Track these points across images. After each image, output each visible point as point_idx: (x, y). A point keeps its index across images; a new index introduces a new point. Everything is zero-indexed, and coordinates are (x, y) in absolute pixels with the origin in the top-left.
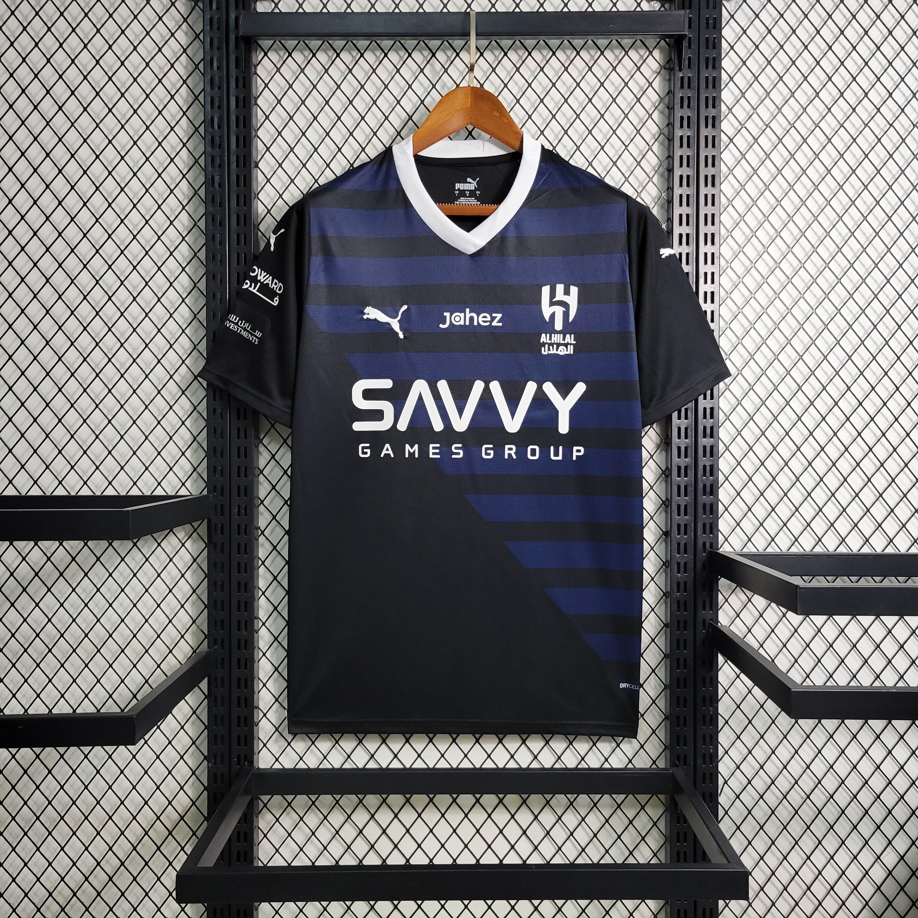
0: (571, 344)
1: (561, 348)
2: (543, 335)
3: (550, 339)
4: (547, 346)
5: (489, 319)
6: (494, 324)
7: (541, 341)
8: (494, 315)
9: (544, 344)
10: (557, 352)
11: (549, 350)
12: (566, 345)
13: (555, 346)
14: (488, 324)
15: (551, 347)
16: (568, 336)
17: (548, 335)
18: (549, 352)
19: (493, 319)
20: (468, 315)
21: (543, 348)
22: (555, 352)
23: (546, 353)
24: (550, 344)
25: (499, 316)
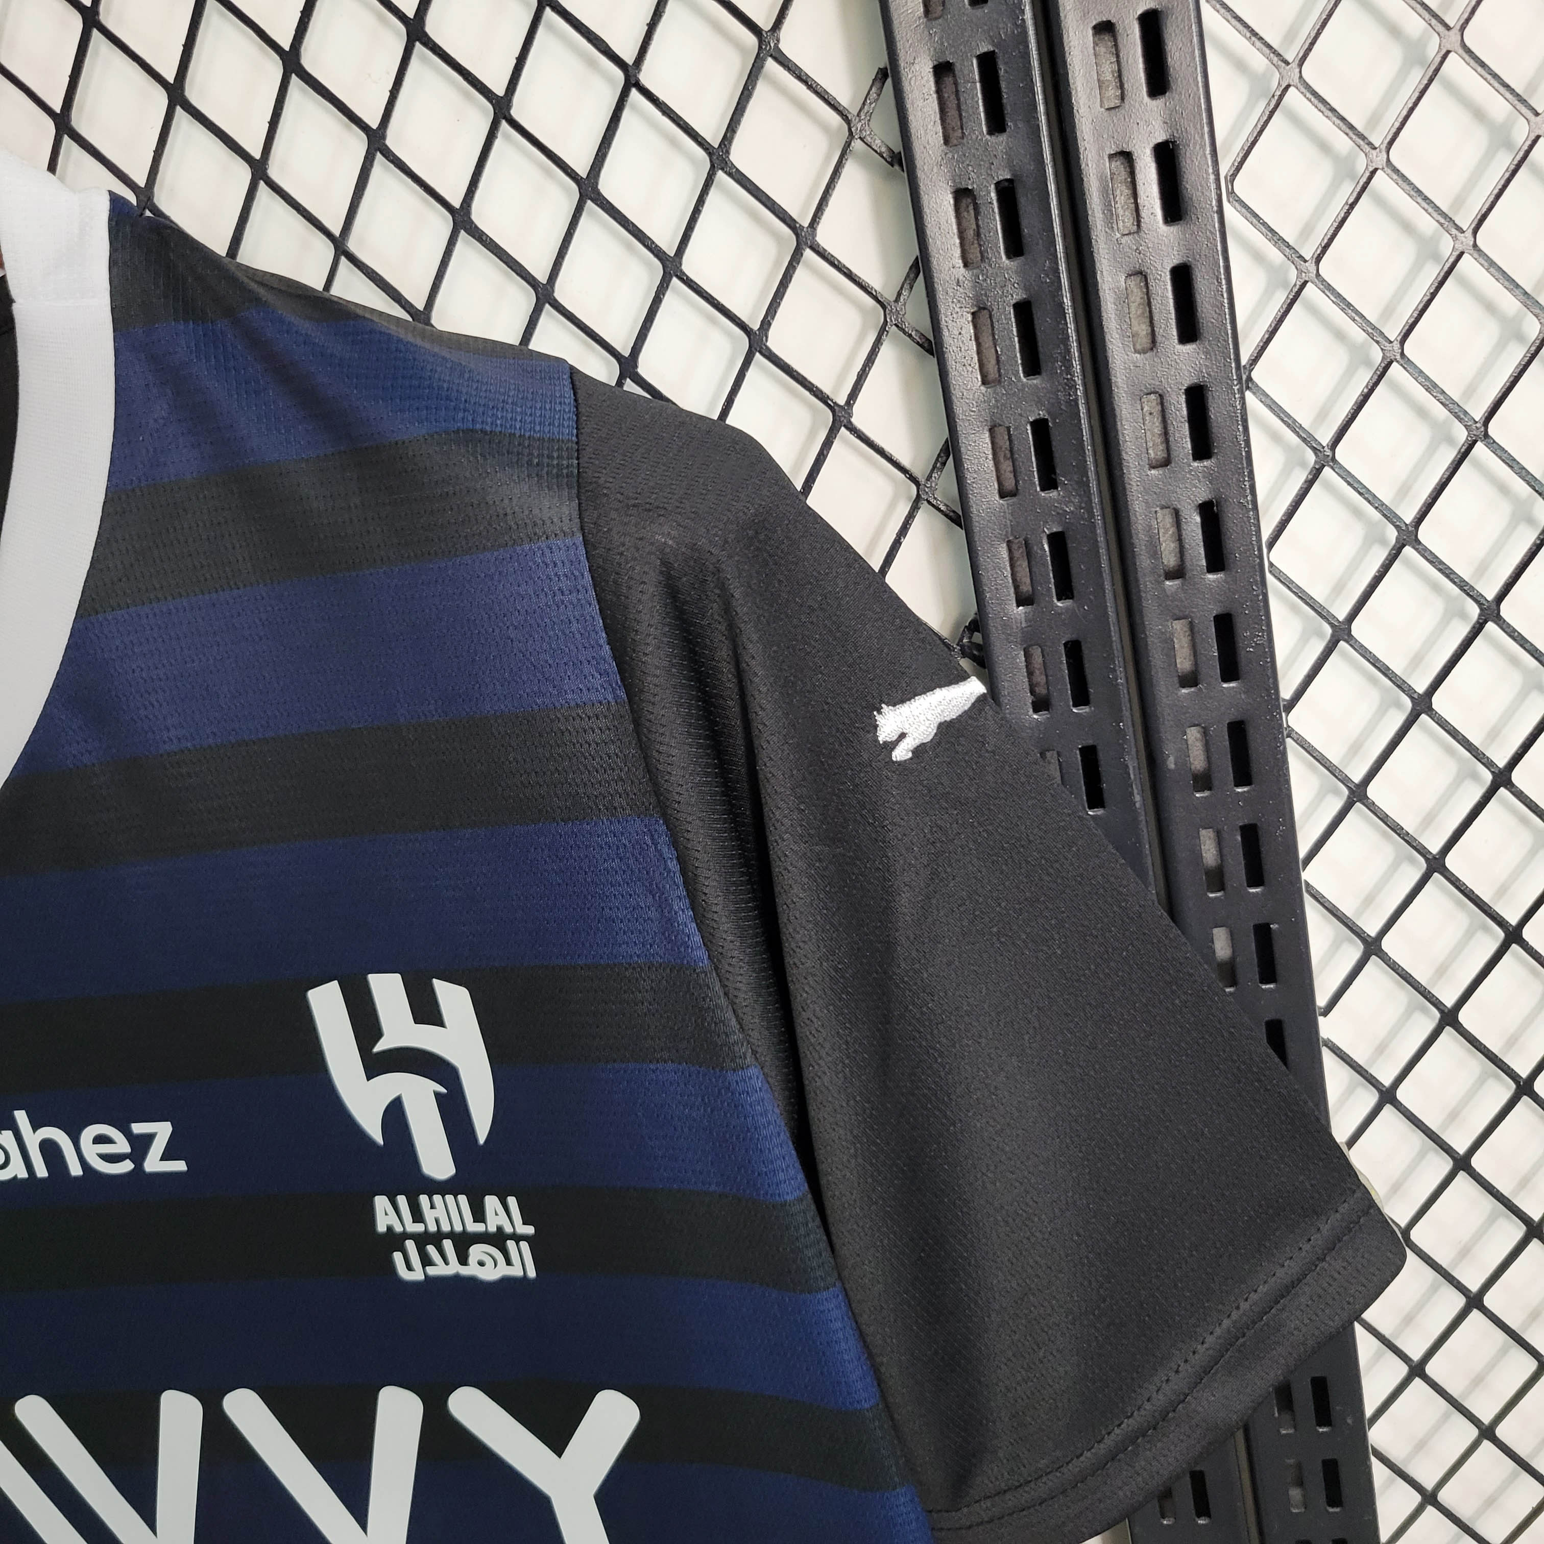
0: (518, 1238)
1: (477, 1251)
2: (381, 1203)
3: (418, 1217)
4: (410, 1245)
5: (122, 1146)
6: (154, 1163)
7: (381, 1228)
8: (138, 1128)
9: (395, 1240)
10: (464, 1271)
11: (426, 1261)
12: (498, 1239)
13: (448, 1244)
14: (126, 1166)
15: (431, 1249)
16: (491, 1202)
17: (402, 1200)
18: (431, 1271)
19: (141, 1145)
20: (33, 1139)
21: (398, 1257)
22: (453, 1268)
23: (417, 1275)
24: (422, 1240)
25: (162, 1131)
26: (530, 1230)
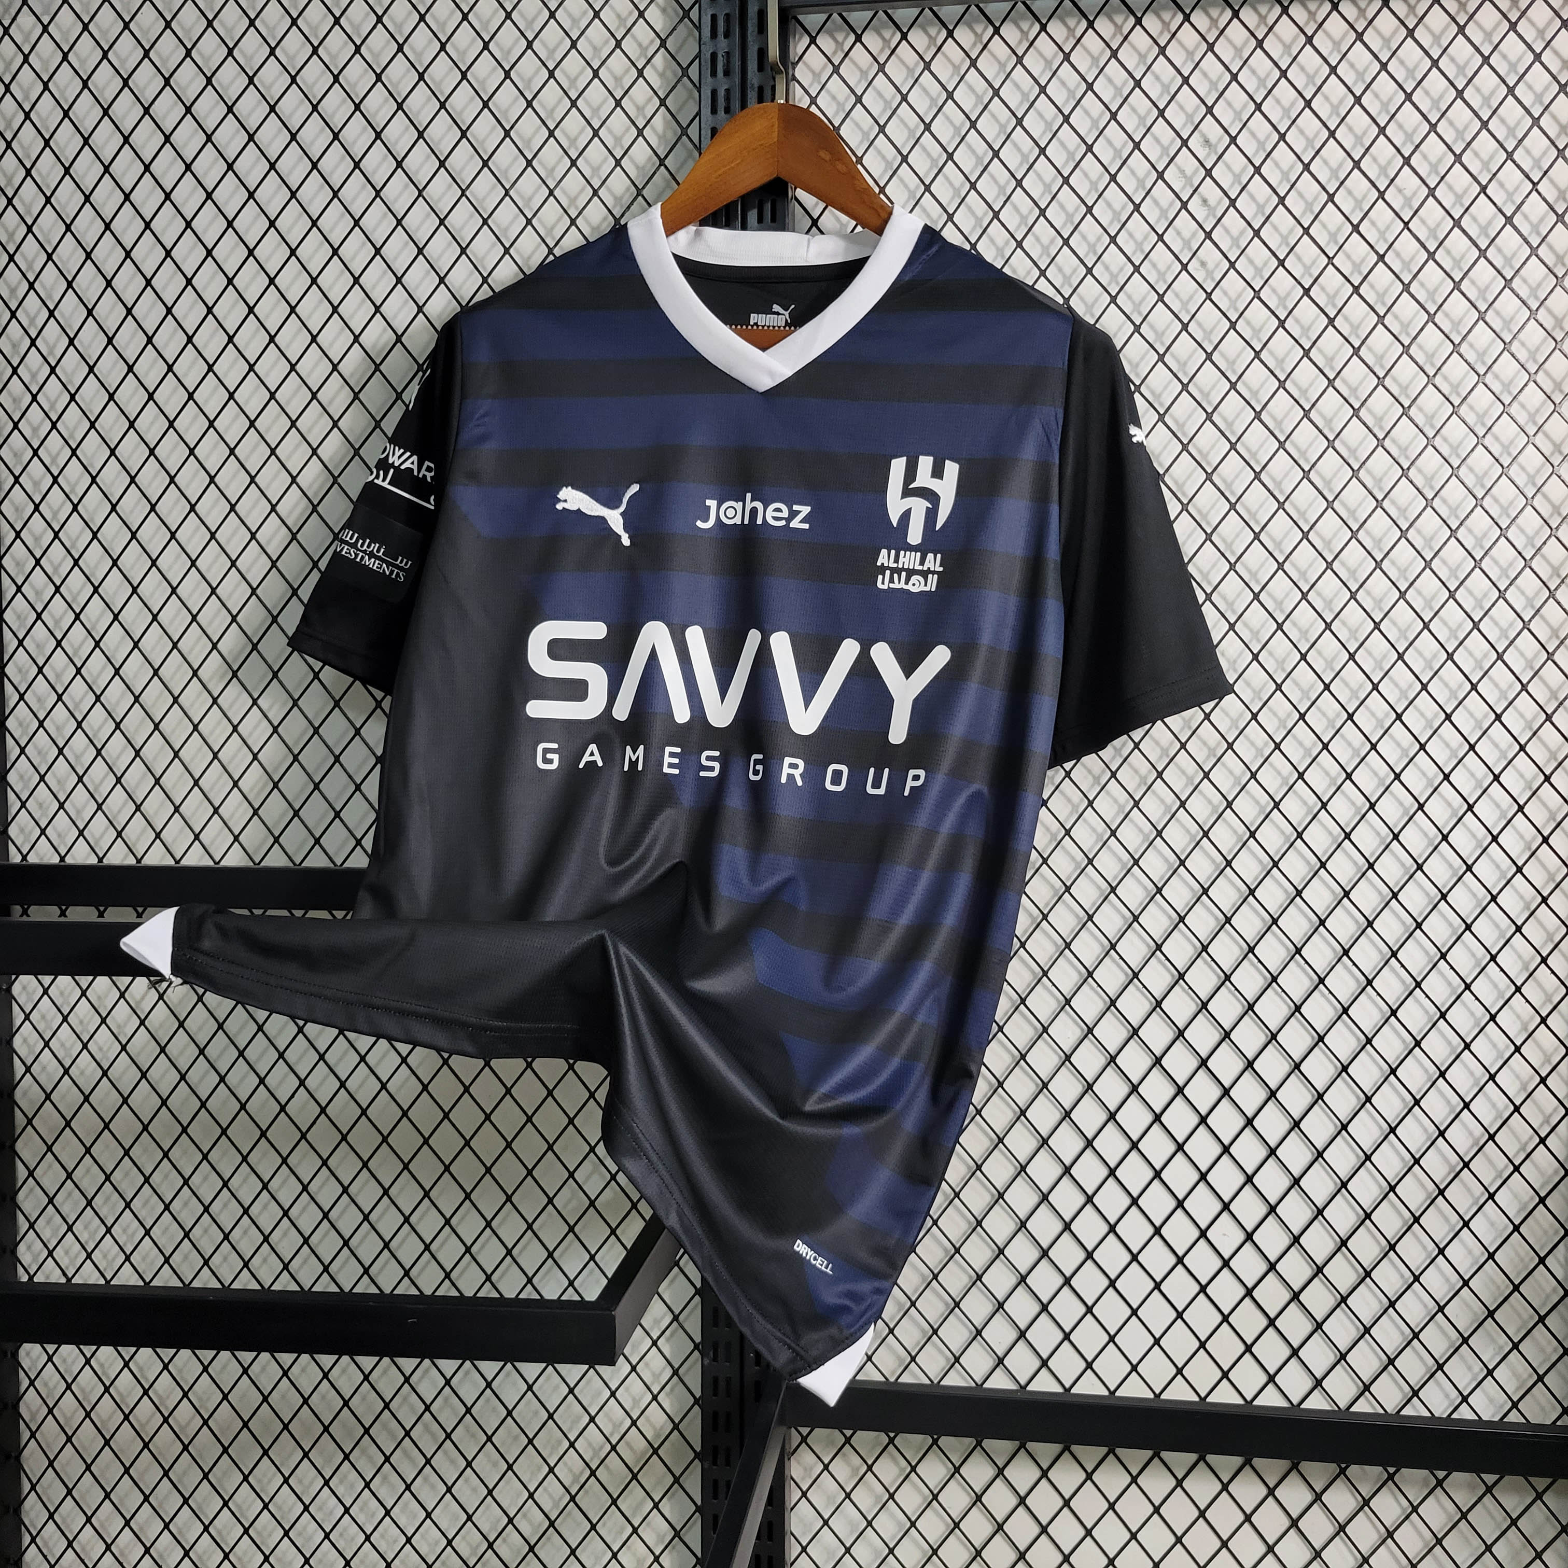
0: (934, 573)
1: (914, 579)
2: (884, 552)
3: (896, 561)
4: (888, 573)
7: (879, 564)
8: (795, 507)
9: (883, 569)
10: (906, 587)
11: (892, 580)
12: (925, 574)
13: (904, 574)
15: (896, 576)
16: (930, 556)
17: (893, 552)
18: (892, 585)
21: (880, 577)
22: (902, 585)
23: (885, 587)
24: (893, 571)
26: (941, 569)
